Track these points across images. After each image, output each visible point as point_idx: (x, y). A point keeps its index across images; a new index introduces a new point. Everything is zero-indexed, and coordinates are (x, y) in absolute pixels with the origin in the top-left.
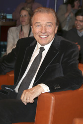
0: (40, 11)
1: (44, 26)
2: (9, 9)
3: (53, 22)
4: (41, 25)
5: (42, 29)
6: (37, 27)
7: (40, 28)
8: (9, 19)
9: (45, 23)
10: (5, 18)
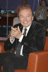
0: (23, 9)
1: (25, 17)
2: (13, 8)
3: (30, 14)
4: (24, 17)
5: (24, 19)
6: (22, 18)
7: (23, 18)
8: (13, 13)
9: (26, 15)
10: (10, 13)
